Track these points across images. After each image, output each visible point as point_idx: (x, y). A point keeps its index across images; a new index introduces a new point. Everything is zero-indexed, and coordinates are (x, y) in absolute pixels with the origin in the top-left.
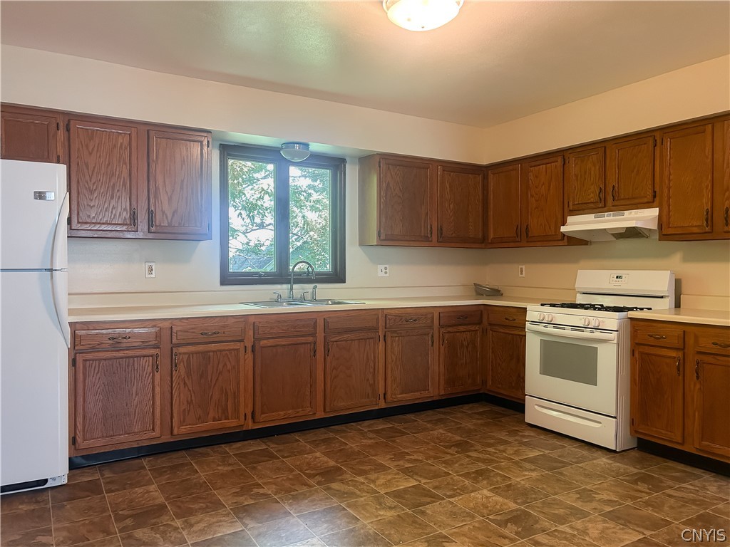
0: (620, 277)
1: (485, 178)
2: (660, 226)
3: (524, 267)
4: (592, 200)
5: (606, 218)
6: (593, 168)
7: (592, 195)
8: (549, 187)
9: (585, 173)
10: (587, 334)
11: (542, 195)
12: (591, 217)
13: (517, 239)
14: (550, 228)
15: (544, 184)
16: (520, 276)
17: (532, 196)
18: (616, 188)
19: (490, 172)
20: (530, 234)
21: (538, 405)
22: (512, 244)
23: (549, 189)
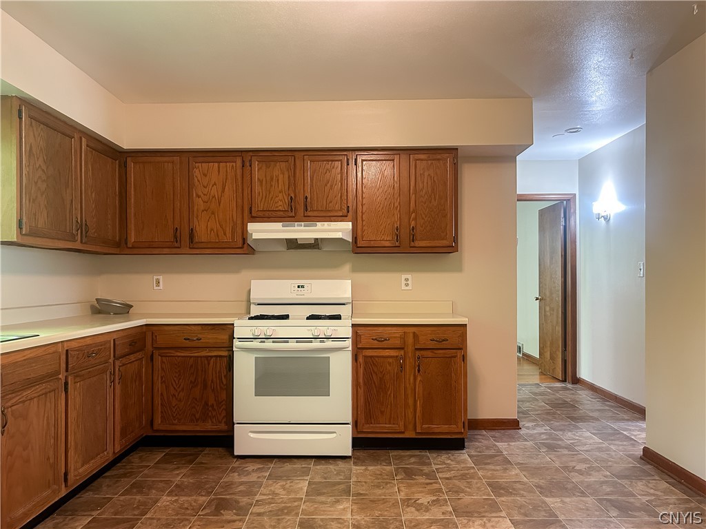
0: (303, 287)
1: (124, 166)
2: (355, 239)
3: (161, 278)
4: (280, 208)
5: (296, 228)
6: (281, 176)
7: (280, 203)
8: (224, 189)
9: (272, 179)
10: (316, 344)
11: (214, 197)
12: (278, 226)
13: (176, 245)
14: (225, 234)
15: (215, 184)
16: (156, 288)
17: (199, 197)
18: (309, 199)
19: (129, 159)
20: (196, 239)
21: (252, 432)
22: (166, 251)
23: (223, 191)
